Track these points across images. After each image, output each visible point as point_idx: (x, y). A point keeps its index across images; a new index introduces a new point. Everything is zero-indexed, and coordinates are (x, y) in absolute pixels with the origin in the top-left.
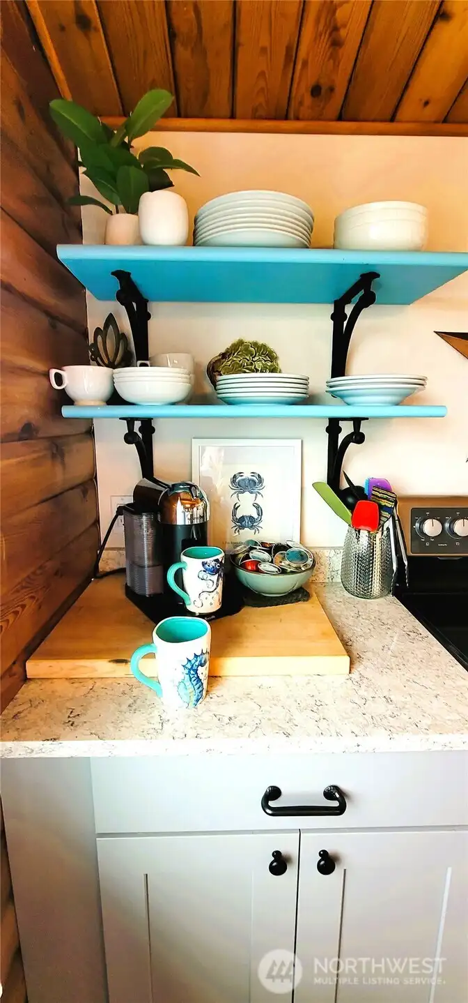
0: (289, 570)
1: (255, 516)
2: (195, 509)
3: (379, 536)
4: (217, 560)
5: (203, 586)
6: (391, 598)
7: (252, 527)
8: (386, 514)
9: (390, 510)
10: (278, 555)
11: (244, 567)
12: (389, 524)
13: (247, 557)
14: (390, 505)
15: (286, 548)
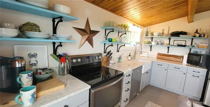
0: (48, 73)
1: (36, 63)
2: (22, 63)
3: (65, 63)
4: (32, 73)
5: (28, 80)
6: (69, 74)
7: (35, 66)
8: (67, 59)
9: (67, 58)
10: (45, 70)
11: (37, 74)
12: (67, 61)
13: (37, 72)
14: (67, 57)
15: (46, 68)
